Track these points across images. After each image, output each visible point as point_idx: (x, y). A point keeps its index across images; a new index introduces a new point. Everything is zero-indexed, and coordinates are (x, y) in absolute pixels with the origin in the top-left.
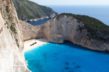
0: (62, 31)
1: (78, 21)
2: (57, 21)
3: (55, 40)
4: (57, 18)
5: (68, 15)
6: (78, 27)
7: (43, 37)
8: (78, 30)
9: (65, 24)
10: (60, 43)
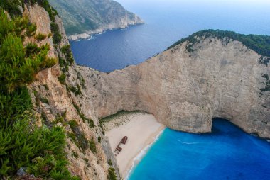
0: (207, 93)
1: (261, 58)
2: (190, 59)
3: (186, 123)
4: (189, 49)
5: (225, 39)
6: (265, 82)
7: (137, 108)
8: (262, 90)
9: (217, 67)
10: (202, 131)
